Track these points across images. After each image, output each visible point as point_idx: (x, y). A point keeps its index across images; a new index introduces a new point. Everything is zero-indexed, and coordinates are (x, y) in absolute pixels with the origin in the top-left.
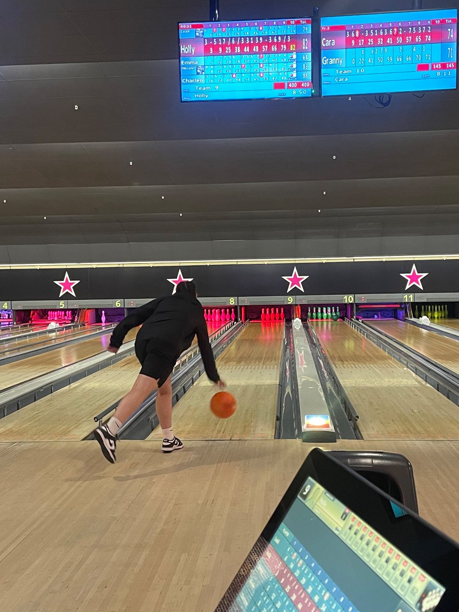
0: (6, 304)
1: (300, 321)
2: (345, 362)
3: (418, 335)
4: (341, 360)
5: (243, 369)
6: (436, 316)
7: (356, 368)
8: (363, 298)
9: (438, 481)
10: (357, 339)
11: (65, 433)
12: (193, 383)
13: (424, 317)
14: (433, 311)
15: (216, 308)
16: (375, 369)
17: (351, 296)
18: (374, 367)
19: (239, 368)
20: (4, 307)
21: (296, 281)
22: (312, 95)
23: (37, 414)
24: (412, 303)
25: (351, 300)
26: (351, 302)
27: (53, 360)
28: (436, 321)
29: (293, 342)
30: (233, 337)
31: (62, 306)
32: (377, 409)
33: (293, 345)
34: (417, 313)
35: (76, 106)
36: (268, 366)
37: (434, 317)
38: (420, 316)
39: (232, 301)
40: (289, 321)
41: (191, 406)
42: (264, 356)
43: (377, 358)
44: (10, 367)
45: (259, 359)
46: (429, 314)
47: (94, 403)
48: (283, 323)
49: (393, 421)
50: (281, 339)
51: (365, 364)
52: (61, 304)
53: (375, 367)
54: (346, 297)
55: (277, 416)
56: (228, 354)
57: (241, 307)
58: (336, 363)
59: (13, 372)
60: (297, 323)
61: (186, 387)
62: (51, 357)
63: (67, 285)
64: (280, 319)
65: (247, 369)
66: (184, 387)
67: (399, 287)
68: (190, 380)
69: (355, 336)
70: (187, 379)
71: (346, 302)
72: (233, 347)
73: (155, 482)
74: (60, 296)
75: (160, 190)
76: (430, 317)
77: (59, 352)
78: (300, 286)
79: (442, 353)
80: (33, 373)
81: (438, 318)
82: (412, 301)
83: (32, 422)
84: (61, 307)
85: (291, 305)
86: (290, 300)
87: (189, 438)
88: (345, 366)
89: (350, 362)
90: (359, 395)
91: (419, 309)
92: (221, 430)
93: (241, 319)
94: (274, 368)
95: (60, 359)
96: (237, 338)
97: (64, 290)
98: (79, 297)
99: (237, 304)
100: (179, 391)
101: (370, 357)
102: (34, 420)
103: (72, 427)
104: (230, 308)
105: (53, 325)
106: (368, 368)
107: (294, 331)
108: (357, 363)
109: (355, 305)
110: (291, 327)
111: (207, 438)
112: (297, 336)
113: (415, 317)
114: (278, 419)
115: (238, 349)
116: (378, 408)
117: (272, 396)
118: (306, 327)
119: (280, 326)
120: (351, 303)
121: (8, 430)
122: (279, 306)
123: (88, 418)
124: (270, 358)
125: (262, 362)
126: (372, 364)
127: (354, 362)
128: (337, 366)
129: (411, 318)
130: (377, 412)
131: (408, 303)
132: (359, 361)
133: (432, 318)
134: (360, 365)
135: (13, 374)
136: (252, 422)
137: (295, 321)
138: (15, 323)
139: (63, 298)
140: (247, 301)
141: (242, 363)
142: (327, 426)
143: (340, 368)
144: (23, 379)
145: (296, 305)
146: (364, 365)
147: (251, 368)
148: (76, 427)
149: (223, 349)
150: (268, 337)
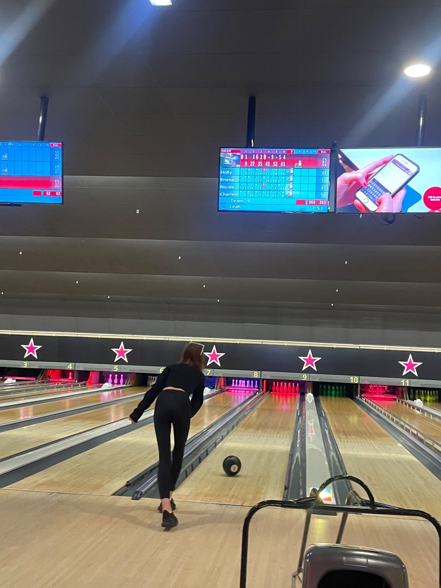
0: (71, 365)
1: (312, 395)
2: (349, 437)
3: (413, 416)
4: (345, 434)
5: (260, 436)
6: (428, 399)
7: (358, 443)
8: (366, 380)
9: (429, 564)
10: (360, 415)
11: (98, 487)
12: (215, 446)
13: (418, 400)
14: (425, 395)
15: (243, 379)
16: (375, 445)
17: (356, 378)
18: (373, 443)
19: (256, 436)
20: (69, 367)
21: (310, 361)
22: (328, 211)
23: (78, 466)
24: (408, 387)
25: (356, 381)
26: (356, 382)
27: (104, 415)
28: (428, 403)
29: (305, 414)
30: (254, 406)
31: (116, 369)
32: (375, 485)
33: (305, 417)
34: (412, 396)
35: (138, 211)
36: (282, 436)
37: (427, 401)
38: (414, 399)
39: (256, 374)
40: (303, 394)
41: (210, 469)
42: (279, 425)
43: (376, 434)
44: (64, 420)
45: (274, 428)
46: (423, 398)
47: (128, 460)
48: (298, 396)
49: (389, 498)
50: (295, 411)
51: (366, 439)
52: (115, 368)
53: (375, 444)
54: (352, 378)
55: (285, 486)
56: (249, 421)
57: (263, 380)
58: (341, 436)
59: (66, 425)
60: (310, 397)
61: (209, 450)
62: (101, 413)
63: (121, 353)
64: (295, 392)
65: (263, 436)
66: (207, 450)
67: (397, 372)
68: (212, 444)
69: (359, 413)
70: (212, 442)
71: (352, 382)
72: (254, 414)
73: (169, 544)
74: (115, 361)
75: (203, 280)
76: (423, 400)
77: (109, 409)
78: (313, 366)
79: (433, 434)
80: (83, 427)
81: (430, 401)
82: (408, 385)
83: (72, 474)
84: (115, 371)
85: (305, 381)
86: (305, 377)
87: (205, 501)
88: (348, 440)
89: (353, 437)
90: (359, 469)
91: (413, 392)
92: (234, 496)
93: (263, 390)
94: (286, 438)
95: (110, 415)
96: (258, 406)
97: (119, 357)
98: (130, 363)
99: (259, 378)
100: (202, 454)
101: (370, 433)
102: (74, 472)
103: (106, 482)
104: (254, 380)
105: (107, 385)
106: (368, 443)
107: (306, 404)
108: (359, 438)
109: (359, 386)
110: (304, 400)
111: (222, 502)
112: (308, 409)
113: (410, 399)
114: (286, 488)
115: (258, 417)
116: (376, 483)
117: (283, 465)
118: (317, 401)
119: (295, 399)
120: (356, 384)
121: (50, 480)
122: (296, 382)
123: (120, 474)
124: (284, 428)
125: (277, 431)
126: (372, 440)
127: (356, 437)
128: (342, 439)
129: (407, 399)
130: (375, 487)
131: (405, 387)
132: (361, 437)
133: (425, 401)
134: (361, 441)
135: (66, 427)
136: (262, 489)
137: (308, 395)
138: (76, 381)
139: (117, 363)
140: (268, 375)
141: (260, 431)
142: (329, 499)
143: (344, 441)
144: (72, 432)
145: (309, 382)
146: (365, 441)
147: (266, 437)
148: (109, 482)
149: (245, 416)
150: (285, 407)
